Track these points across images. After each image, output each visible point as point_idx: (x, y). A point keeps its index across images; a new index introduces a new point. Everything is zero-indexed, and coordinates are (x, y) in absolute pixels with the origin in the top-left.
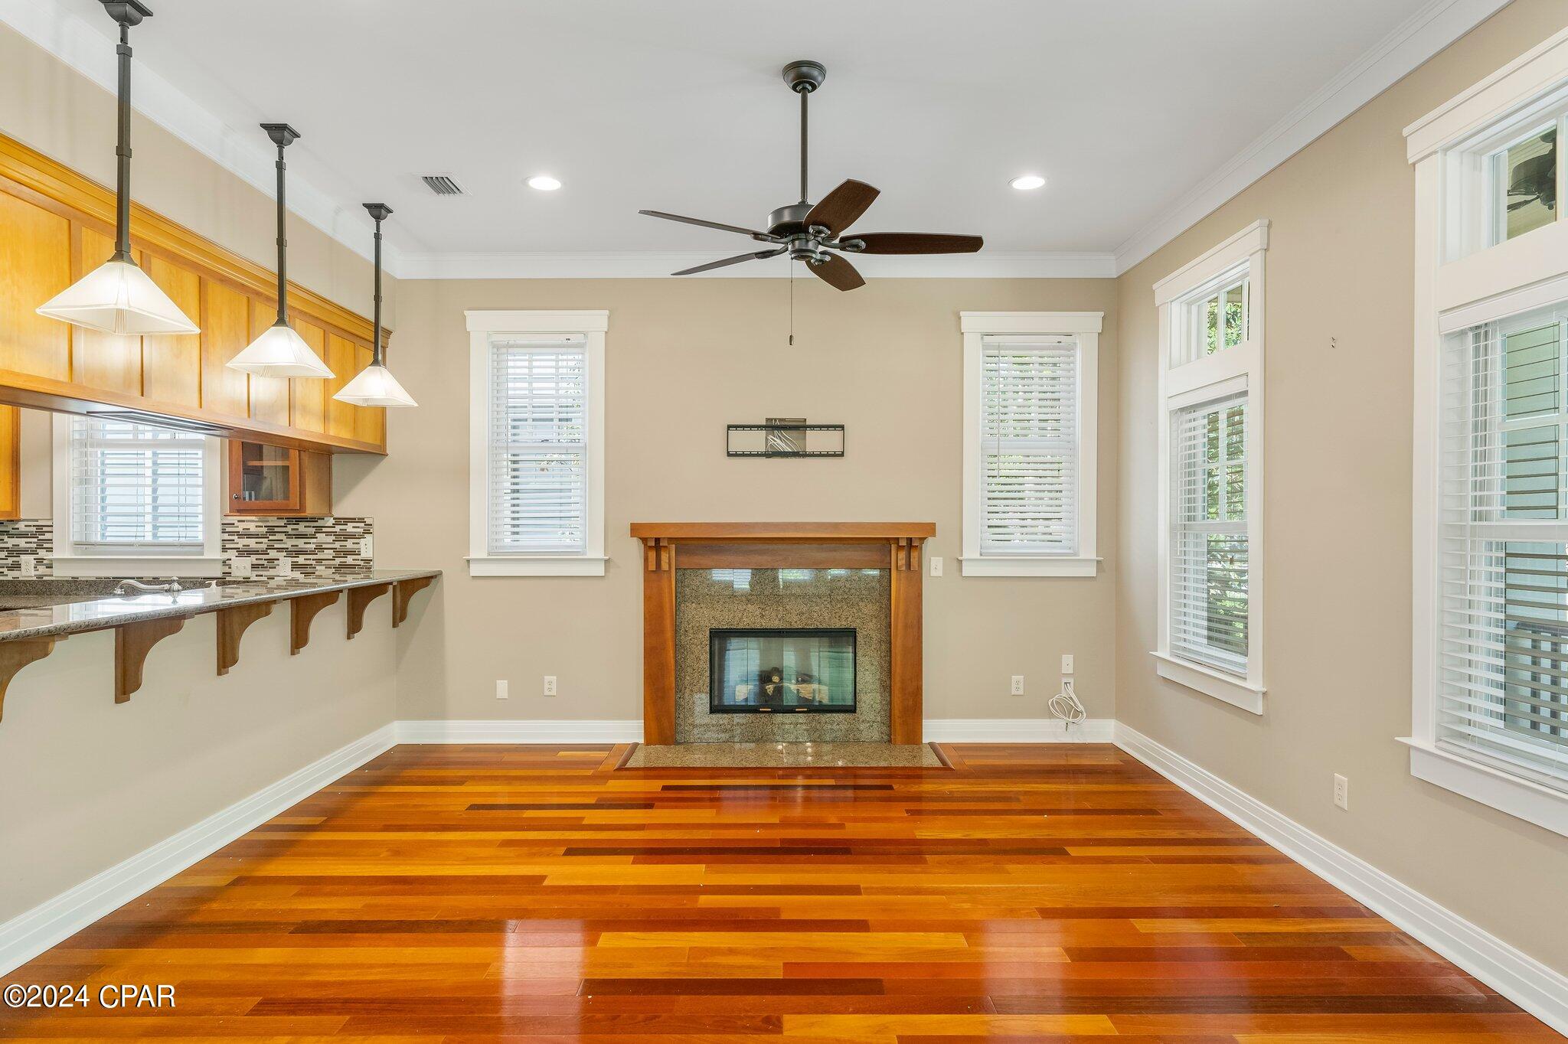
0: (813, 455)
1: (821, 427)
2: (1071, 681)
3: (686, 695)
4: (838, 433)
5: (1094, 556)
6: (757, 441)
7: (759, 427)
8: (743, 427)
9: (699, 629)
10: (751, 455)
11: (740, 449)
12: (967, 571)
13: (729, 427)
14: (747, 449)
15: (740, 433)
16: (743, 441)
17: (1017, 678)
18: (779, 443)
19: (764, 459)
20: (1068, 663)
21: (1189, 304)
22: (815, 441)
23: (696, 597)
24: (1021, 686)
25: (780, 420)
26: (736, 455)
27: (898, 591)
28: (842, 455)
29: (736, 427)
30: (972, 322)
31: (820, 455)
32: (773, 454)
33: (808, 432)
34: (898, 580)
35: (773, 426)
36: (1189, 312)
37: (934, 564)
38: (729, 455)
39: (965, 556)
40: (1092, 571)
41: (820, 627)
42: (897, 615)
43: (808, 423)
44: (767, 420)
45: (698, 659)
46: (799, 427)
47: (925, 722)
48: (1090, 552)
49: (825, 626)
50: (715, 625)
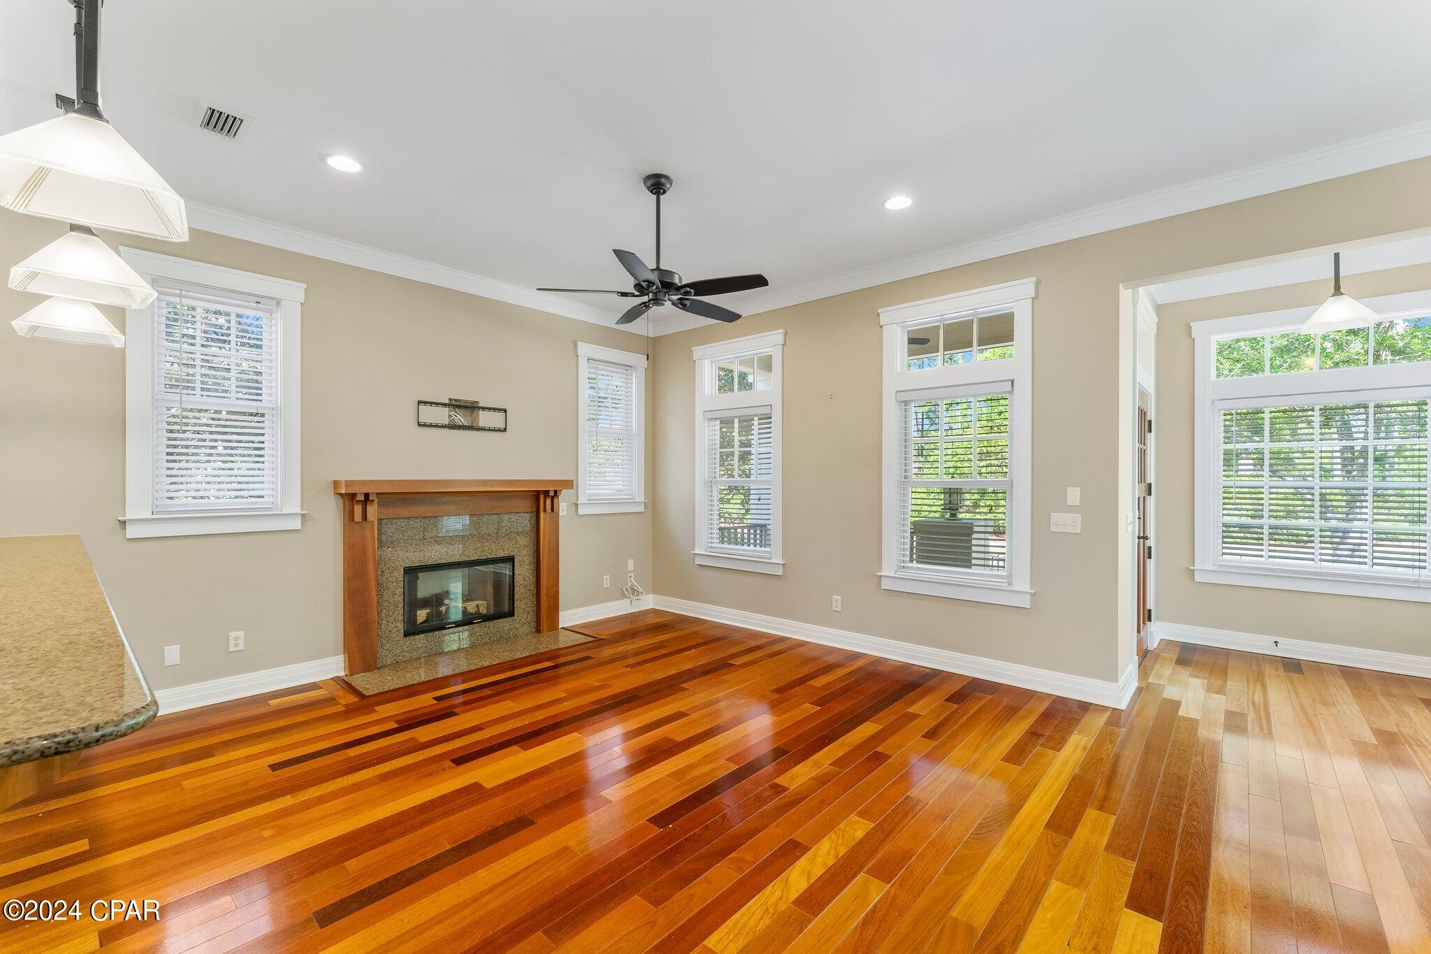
0: (483, 429)
1: (490, 409)
2: (633, 575)
3: (383, 626)
4: (502, 415)
5: (643, 500)
6: (442, 415)
7: (444, 405)
8: (431, 403)
9: (395, 569)
10: (437, 426)
11: (428, 421)
12: (582, 511)
13: (420, 402)
14: (434, 421)
15: (428, 408)
16: (429, 414)
17: (607, 577)
18: (460, 418)
19: (447, 431)
20: (631, 562)
21: (712, 362)
22: (485, 419)
23: (392, 542)
24: (609, 582)
25: (455, 400)
26: (425, 425)
27: (545, 525)
28: (505, 430)
29: (425, 403)
30: (585, 349)
31: (489, 430)
32: (453, 426)
33: (481, 412)
34: (545, 519)
35: (455, 405)
36: (712, 366)
37: (563, 507)
38: (419, 425)
39: (579, 502)
40: (641, 509)
41: (490, 557)
42: (544, 545)
43: (481, 405)
44: (451, 400)
45: (394, 594)
46: (471, 407)
47: (561, 614)
48: (640, 498)
49: (493, 556)
50: (409, 564)
